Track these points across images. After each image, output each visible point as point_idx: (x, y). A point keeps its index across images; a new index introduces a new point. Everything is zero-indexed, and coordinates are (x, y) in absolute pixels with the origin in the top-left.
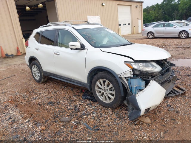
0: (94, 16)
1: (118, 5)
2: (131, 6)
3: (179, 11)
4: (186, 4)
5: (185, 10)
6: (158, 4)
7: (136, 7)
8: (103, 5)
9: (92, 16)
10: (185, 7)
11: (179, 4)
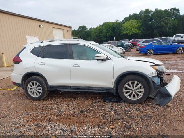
0: (33, 36)
1: (53, 28)
2: (63, 29)
3: (92, 37)
4: (96, 33)
5: (96, 37)
6: (74, 30)
7: (67, 31)
8: (41, 27)
9: (31, 36)
10: (95, 34)
11: (91, 32)
